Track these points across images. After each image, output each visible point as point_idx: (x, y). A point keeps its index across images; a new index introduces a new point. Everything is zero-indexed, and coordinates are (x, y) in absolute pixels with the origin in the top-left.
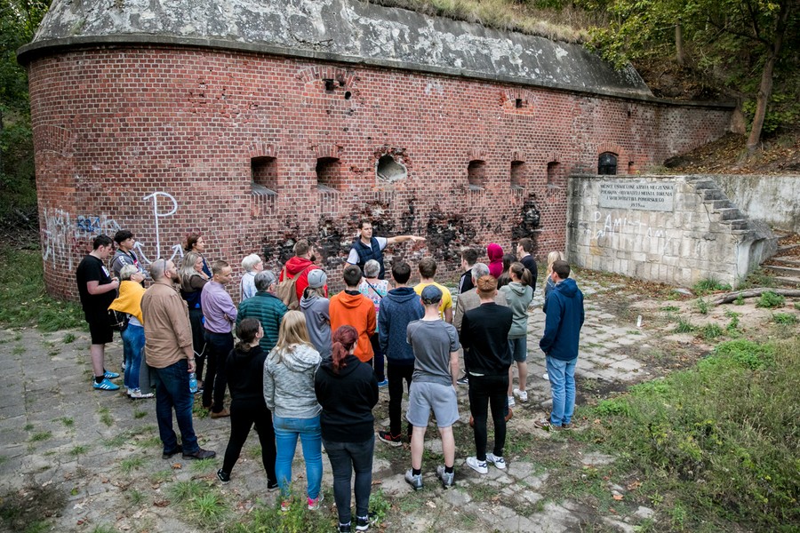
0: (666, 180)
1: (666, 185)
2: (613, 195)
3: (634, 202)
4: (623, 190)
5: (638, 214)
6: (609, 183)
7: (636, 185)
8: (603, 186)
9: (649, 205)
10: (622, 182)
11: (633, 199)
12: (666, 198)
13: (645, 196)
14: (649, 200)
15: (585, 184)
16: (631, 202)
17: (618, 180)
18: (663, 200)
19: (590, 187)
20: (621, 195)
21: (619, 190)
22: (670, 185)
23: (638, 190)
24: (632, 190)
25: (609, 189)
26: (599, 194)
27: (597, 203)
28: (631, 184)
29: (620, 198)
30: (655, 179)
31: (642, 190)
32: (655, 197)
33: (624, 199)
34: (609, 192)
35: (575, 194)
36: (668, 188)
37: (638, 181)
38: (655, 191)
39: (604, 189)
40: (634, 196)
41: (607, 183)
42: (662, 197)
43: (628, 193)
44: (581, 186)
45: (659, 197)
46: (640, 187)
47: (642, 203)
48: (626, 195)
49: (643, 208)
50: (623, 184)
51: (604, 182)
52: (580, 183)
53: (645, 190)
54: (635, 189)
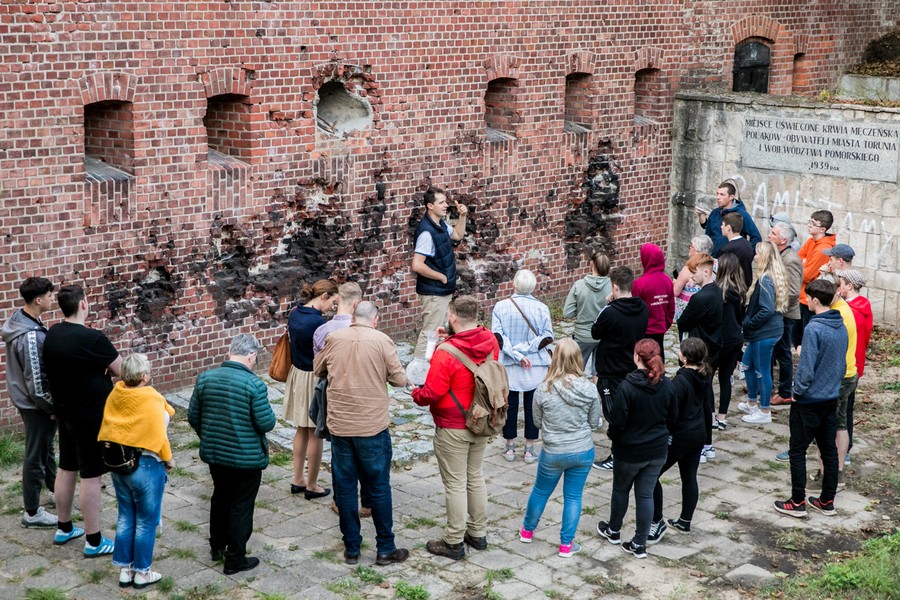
0: (885, 116)
1: (885, 126)
2: (773, 143)
3: (818, 159)
4: (795, 133)
5: (825, 183)
6: (763, 116)
7: (822, 123)
8: (751, 123)
9: (848, 167)
10: (792, 115)
11: (814, 153)
12: (884, 153)
13: (840, 149)
14: (847, 156)
15: (712, 116)
16: (810, 159)
17: (782, 111)
18: (877, 158)
19: (722, 122)
20: (789, 144)
21: (785, 132)
22: (893, 127)
23: (826, 135)
24: (812, 134)
25: (763, 130)
26: (741, 137)
27: (737, 158)
28: (812, 121)
29: (787, 150)
30: (860, 115)
31: (834, 135)
32: (861, 150)
33: (796, 150)
34: (764, 136)
35: (688, 136)
36: (888, 134)
37: (826, 117)
38: (862, 139)
39: (751, 129)
40: (817, 147)
41: (759, 116)
42: (875, 151)
43: (805, 140)
44: (703, 119)
45: (868, 151)
46: (830, 128)
47: (834, 162)
48: (801, 145)
49: (836, 173)
50: (793, 120)
51: (752, 115)
52: (700, 112)
53: (842, 136)
54: (820, 133)
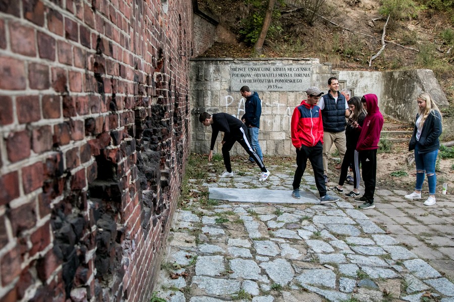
0: (303, 62)
1: (304, 66)
2: (247, 78)
3: (271, 84)
4: (259, 72)
5: (275, 95)
6: (241, 66)
7: (272, 67)
8: (235, 69)
9: (286, 86)
10: (256, 64)
11: (269, 81)
12: (304, 79)
13: (282, 78)
14: (286, 81)
15: (212, 68)
16: (267, 84)
17: (251, 63)
18: (301, 81)
19: (218, 70)
20: (256, 78)
21: (254, 73)
22: (307, 67)
23: (275, 73)
24: (268, 72)
25: (241, 72)
26: (229, 77)
27: (227, 87)
28: (267, 66)
29: (255, 81)
30: (291, 62)
31: (280, 72)
32: (292, 79)
33: (260, 81)
34: (242, 75)
35: (198, 79)
36: (305, 70)
37: (274, 64)
38: (293, 73)
39: (235, 72)
40: (270, 78)
41: (238, 66)
42: (300, 78)
43: (264, 75)
44: (207, 70)
45: (296, 78)
46: (277, 69)
47: (280, 85)
48: (262, 78)
49: (281, 90)
50: (257, 67)
51: (234, 66)
52: (205, 66)
53: (282, 72)
54: (272, 71)
